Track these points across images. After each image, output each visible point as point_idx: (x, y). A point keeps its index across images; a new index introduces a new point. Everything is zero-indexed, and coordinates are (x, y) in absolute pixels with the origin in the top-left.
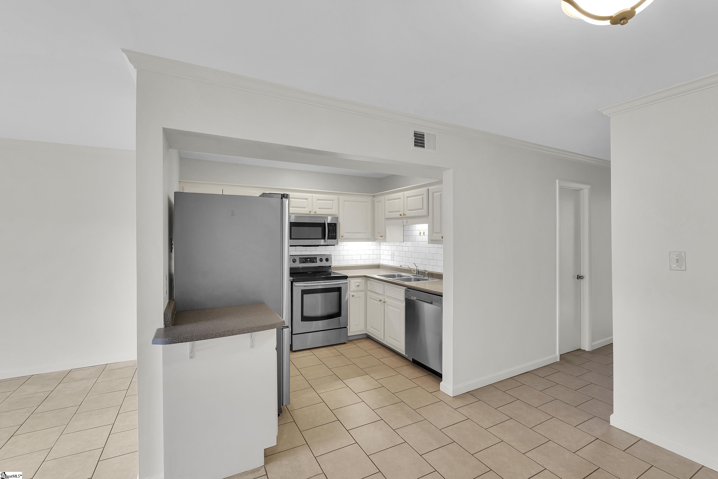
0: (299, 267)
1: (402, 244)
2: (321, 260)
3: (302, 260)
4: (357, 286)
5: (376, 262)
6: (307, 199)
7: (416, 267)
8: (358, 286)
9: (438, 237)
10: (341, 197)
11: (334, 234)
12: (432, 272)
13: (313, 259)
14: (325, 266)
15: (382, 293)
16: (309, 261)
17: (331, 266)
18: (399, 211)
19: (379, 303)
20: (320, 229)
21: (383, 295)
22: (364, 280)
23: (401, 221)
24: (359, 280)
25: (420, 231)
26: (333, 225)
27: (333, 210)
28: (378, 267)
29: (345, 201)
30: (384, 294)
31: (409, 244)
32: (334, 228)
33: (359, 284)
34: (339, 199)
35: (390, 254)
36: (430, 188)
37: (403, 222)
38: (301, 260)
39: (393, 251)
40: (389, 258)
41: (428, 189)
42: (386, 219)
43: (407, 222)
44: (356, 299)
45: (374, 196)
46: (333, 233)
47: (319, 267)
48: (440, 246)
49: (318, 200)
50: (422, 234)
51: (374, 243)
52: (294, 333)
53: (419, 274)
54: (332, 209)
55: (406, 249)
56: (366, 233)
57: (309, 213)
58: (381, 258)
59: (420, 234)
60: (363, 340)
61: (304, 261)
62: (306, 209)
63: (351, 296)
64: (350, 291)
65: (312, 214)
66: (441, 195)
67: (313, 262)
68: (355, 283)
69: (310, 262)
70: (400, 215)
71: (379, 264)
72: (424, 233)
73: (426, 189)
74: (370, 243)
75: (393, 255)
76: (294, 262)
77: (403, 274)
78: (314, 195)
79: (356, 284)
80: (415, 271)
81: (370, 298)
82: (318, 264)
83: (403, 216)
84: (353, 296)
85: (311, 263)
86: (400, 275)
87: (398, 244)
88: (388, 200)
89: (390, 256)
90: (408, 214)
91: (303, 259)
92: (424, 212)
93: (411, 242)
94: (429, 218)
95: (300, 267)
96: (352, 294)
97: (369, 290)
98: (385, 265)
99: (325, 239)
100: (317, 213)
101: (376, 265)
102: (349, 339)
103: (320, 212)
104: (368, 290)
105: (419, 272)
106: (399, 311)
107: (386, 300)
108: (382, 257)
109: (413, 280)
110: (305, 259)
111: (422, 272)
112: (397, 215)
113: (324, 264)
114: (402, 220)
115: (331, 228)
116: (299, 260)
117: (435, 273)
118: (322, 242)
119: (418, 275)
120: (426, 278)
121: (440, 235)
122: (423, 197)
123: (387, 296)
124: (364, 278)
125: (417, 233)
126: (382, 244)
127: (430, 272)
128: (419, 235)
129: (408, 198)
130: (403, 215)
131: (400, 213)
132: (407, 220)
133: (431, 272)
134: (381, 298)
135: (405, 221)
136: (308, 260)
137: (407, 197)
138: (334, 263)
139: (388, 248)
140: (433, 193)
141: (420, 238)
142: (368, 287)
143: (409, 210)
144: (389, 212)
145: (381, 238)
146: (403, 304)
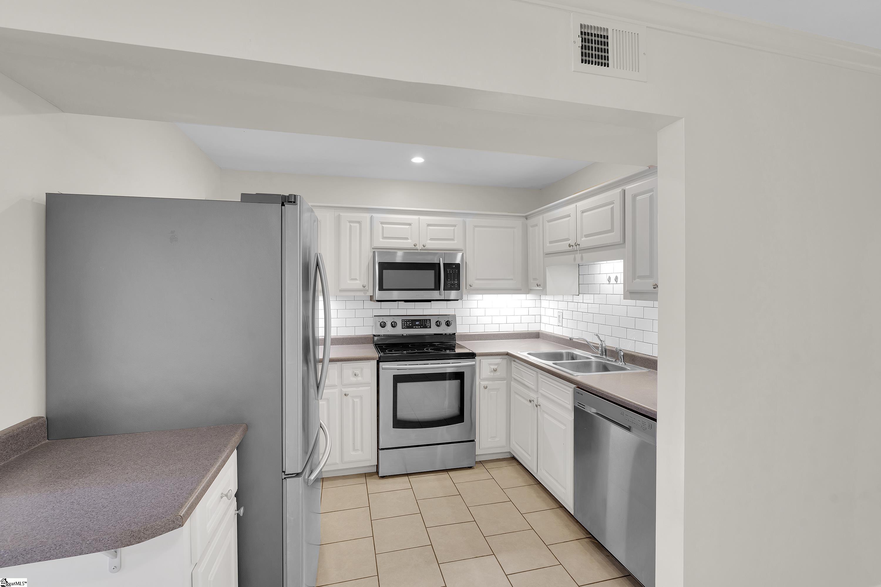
0: (402, 334)
1: (576, 299)
2: (438, 324)
3: (407, 324)
4: (493, 370)
5: (533, 328)
6: (410, 224)
7: (601, 341)
8: (495, 370)
9: (646, 285)
10: (468, 220)
11: (456, 282)
12: (633, 353)
13: (425, 323)
14: (446, 334)
15: (533, 387)
16: (418, 325)
17: (455, 334)
18: (568, 239)
19: (530, 404)
20: (431, 274)
21: (537, 392)
22: (505, 361)
23: (572, 257)
24: (498, 360)
25: (608, 275)
26: (454, 266)
27: (456, 242)
28: (536, 335)
29: (475, 226)
30: (538, 390)
31: (588, 298)
32: (455, 271)
33: (495, 367)
34: (464, 223)
35: (556, 315)
36: (627, 187)
37: (575, 259)
38: (404, 324)
39: (562, 311)
40: (555, 321)
41: (624, 190)
42: (546, 254)
43: (582, 258)
44: (491, 392)
45: (526, 218)
46: (454, 280)
47: (435, 334)
48: (649, 303)
49: (429, 225)
50: (613, 281)
51: (529, 296)
52: (380, 447)
53: (606, 355)
54: (453, 240)
55: (583, 307)
56: (512, 279)
57: (414, 247)
58: (542, 321)
59: (609, 279)
60: (504, 463)
61: (410, 325)
62: (409, 241)
63: (482, 388)
64: (481, 378)
65: (418, 248)
66: (651, 198)
67: (425, 327)
68: (490, 364)
69: (419, 327)
70: (570, 246)
71: (538, 331)
72: (616, 279)
73: (619, 190)
74: (523, 296)
75: (561, 318)
76: (393, 326)
77: (577, 352)
78: (422, 217)
79: (491, 366)
80: (597, 348)
81: (515, 392)
82: (433, 330)
83: (575, 247)
84: (486, 388)
85: (422, 328)
86: (570, 353)
87: (570, 298)
88: (549, 221)
89: (557, 319)
90: (585, 242)
91: (408, 322)
92: (615, 237)
93: (591, 295)
94: (625, 248)
95: (404, 335)
96: (484, 383)
97: (515, 379)
98: (547, 333)
99: (439, 290)
100: (428, 247)
101: (533, 333)
102: (478, 459)
103: (431, 245)
104: (513, 378)
105: (606, 352)
106: (563, 427)
107: (541, 401)
108: (544, 319)
109: (594, 366)
110: (410, 323)
111: (612, 351)
112: (564, 246)
113: (443, 330)
114: (574, 255)
115: (450, 271)
116: (402, 324)
117: (640, 355)
118: (435, 294)
119: (604, 357)
120: (620, 364)
121: (650, 282)
122: (612, 209)
123: (543, 395)
124: (506, 357)
125: (603, 279)
126: (543, 297)
127: (627, 352)
128: (608, 282)
129: (585, 214)
130: (574, 245)
131: (569, 242)
132: (583, 254)
133: (630, 353)
134: (533, 396)
135: (578, 256)
136: (417, 323)
137: (583, 212)
138: (461, 329)
139: (553, 305)
140: (634, 197)
141: (608, 288)
142: (512, 373)
143: (586, 236)
144: (551, 242)
145: (538, 288)
146: (570, 417)
